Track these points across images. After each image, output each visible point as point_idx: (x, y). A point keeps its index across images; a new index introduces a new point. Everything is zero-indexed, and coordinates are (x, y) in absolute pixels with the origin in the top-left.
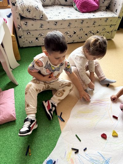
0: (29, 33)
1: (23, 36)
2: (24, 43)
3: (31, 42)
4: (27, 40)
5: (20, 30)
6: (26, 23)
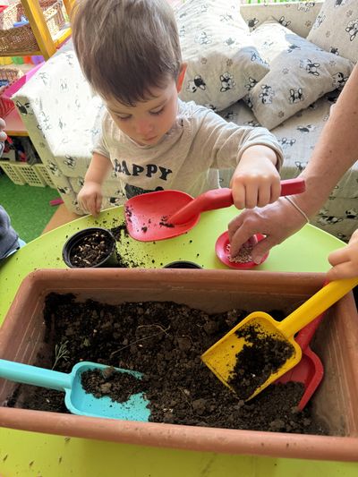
1: (69, 190)
5: (57, 173)
6: (69, 161)
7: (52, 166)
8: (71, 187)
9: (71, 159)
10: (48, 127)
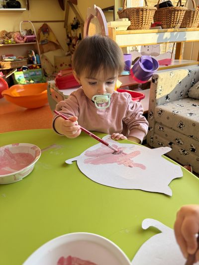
0: (161, 129)
1: (152, 129)
2: (152, 140)
4: (156, 138)
6: (160, 112)
7: (151, 113)
8: (154, 128)
9: (162, 111)
10: (160, 94)
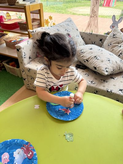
0: (32, 79)
1: (27, 79)
2: (28, 85)
3: (34, 87)
4: (31, 84)
5: (24, 73)
6: (29, 70)
7: (23, 70)
10: (25, 58)
